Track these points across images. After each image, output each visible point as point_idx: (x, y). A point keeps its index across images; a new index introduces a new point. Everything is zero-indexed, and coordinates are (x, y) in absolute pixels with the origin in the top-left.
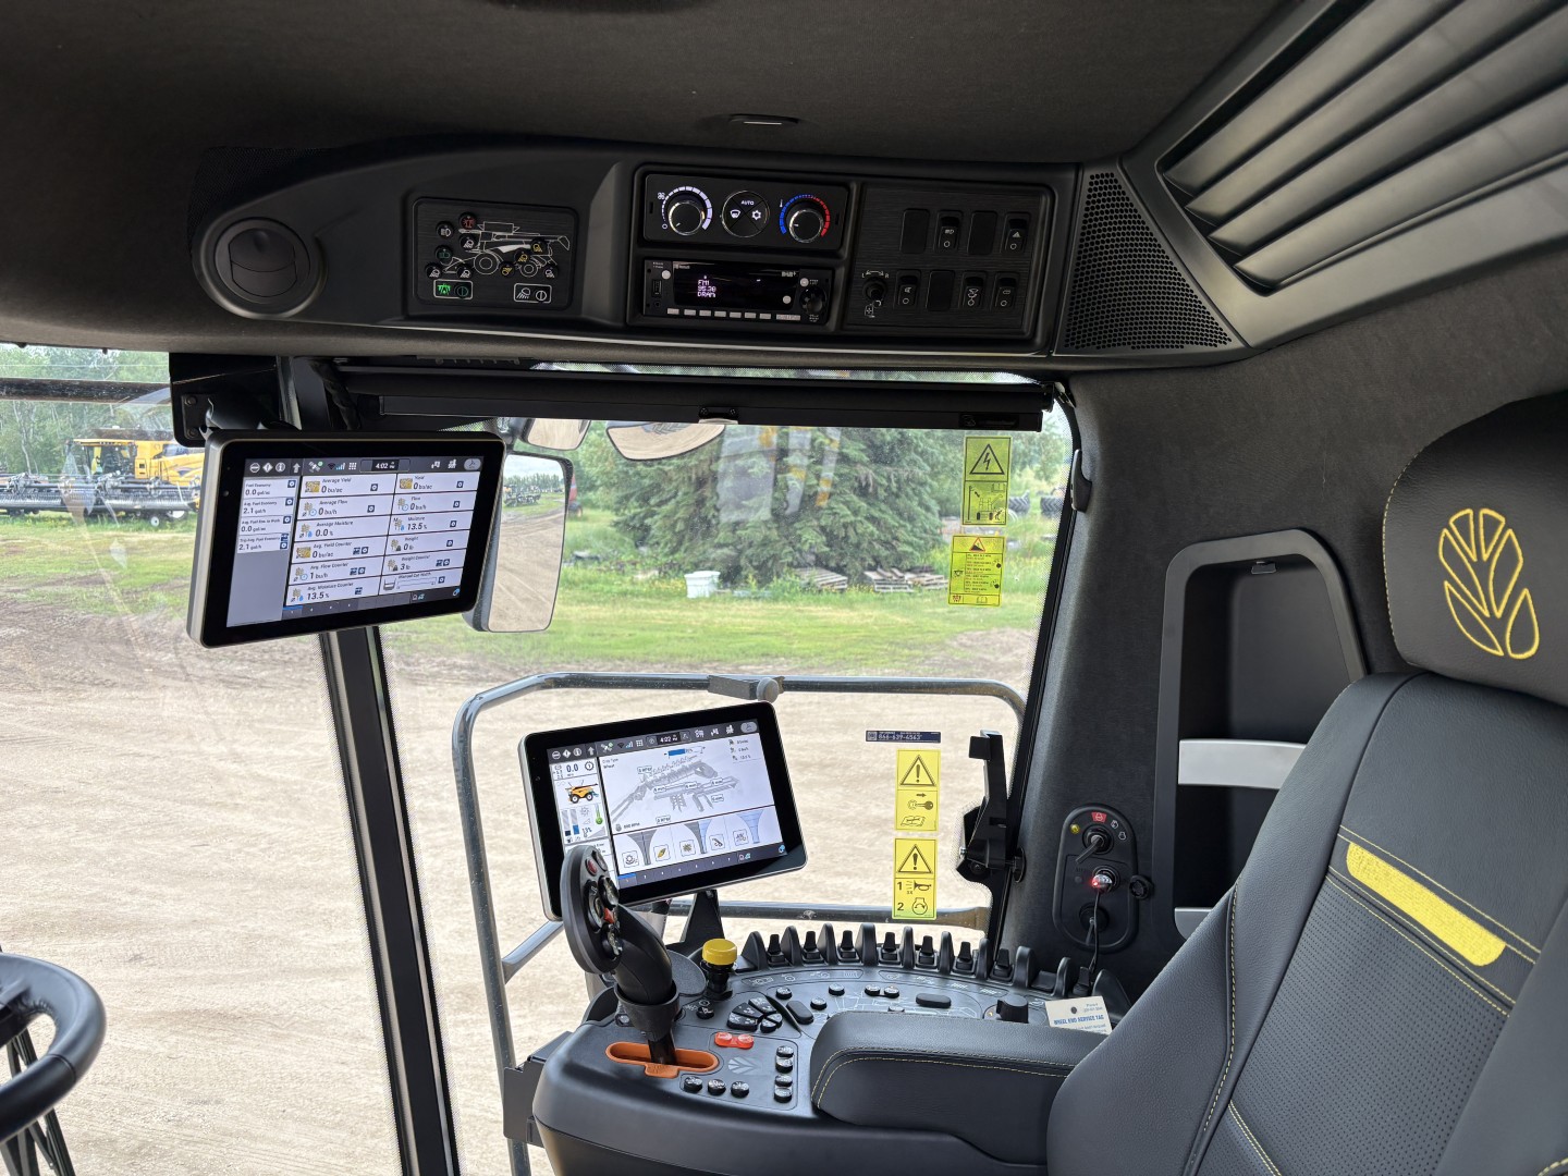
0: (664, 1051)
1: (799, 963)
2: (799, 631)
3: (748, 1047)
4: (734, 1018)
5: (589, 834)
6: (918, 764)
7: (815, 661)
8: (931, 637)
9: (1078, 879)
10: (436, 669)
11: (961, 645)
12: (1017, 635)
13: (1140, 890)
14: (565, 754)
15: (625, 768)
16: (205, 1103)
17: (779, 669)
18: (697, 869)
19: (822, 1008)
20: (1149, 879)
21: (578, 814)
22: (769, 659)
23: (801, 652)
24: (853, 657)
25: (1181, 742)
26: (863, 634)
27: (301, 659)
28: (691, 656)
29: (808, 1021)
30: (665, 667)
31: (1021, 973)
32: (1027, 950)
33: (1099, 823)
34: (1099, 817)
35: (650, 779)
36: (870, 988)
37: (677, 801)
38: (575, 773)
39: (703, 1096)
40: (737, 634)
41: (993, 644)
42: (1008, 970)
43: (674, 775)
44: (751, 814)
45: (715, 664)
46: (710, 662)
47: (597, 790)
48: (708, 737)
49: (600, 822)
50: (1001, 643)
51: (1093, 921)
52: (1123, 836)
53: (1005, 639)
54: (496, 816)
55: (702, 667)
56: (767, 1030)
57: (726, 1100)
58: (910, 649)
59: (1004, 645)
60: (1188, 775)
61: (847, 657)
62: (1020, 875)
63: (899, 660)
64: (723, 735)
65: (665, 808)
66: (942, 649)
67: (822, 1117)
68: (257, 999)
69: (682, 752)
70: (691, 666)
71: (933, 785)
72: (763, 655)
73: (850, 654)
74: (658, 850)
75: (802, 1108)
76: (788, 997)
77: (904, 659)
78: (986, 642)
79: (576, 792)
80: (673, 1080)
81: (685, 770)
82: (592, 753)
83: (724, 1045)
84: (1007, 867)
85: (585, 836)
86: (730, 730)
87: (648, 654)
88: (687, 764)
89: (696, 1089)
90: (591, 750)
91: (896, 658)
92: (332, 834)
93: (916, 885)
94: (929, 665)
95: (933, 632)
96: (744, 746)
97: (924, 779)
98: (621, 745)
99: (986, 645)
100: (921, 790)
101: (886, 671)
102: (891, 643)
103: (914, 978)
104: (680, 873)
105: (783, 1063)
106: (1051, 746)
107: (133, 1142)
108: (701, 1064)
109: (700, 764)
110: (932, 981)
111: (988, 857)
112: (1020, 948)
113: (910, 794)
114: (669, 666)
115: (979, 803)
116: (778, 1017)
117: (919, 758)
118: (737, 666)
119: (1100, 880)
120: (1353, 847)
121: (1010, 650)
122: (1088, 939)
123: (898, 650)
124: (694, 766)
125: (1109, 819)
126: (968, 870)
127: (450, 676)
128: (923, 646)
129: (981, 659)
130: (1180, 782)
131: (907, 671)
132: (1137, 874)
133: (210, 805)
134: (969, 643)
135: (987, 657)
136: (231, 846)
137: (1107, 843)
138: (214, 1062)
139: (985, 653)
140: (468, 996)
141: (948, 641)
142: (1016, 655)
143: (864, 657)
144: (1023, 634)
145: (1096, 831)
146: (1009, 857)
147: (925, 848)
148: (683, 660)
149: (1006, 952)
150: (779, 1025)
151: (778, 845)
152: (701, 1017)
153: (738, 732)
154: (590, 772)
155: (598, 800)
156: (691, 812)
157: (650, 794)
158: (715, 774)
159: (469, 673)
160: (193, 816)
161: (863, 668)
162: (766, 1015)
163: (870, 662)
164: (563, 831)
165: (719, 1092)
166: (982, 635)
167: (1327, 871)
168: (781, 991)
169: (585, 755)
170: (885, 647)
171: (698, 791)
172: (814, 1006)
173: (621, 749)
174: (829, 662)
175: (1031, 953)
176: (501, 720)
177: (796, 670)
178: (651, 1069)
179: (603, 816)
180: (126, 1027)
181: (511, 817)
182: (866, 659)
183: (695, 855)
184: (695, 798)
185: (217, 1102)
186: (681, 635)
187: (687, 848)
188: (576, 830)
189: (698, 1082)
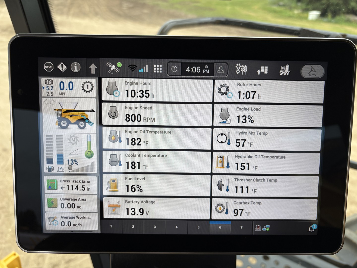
5: (75, 167)
14: (60, 67)
21: (65, 142)
38: (69, 93)
82: (93, 72)
85: (70, 168)
90: (93, 67)
98: (133, 68)
154: (88, 95)
164: (45, 156)
179: (94, 149)
188: (60, 160)
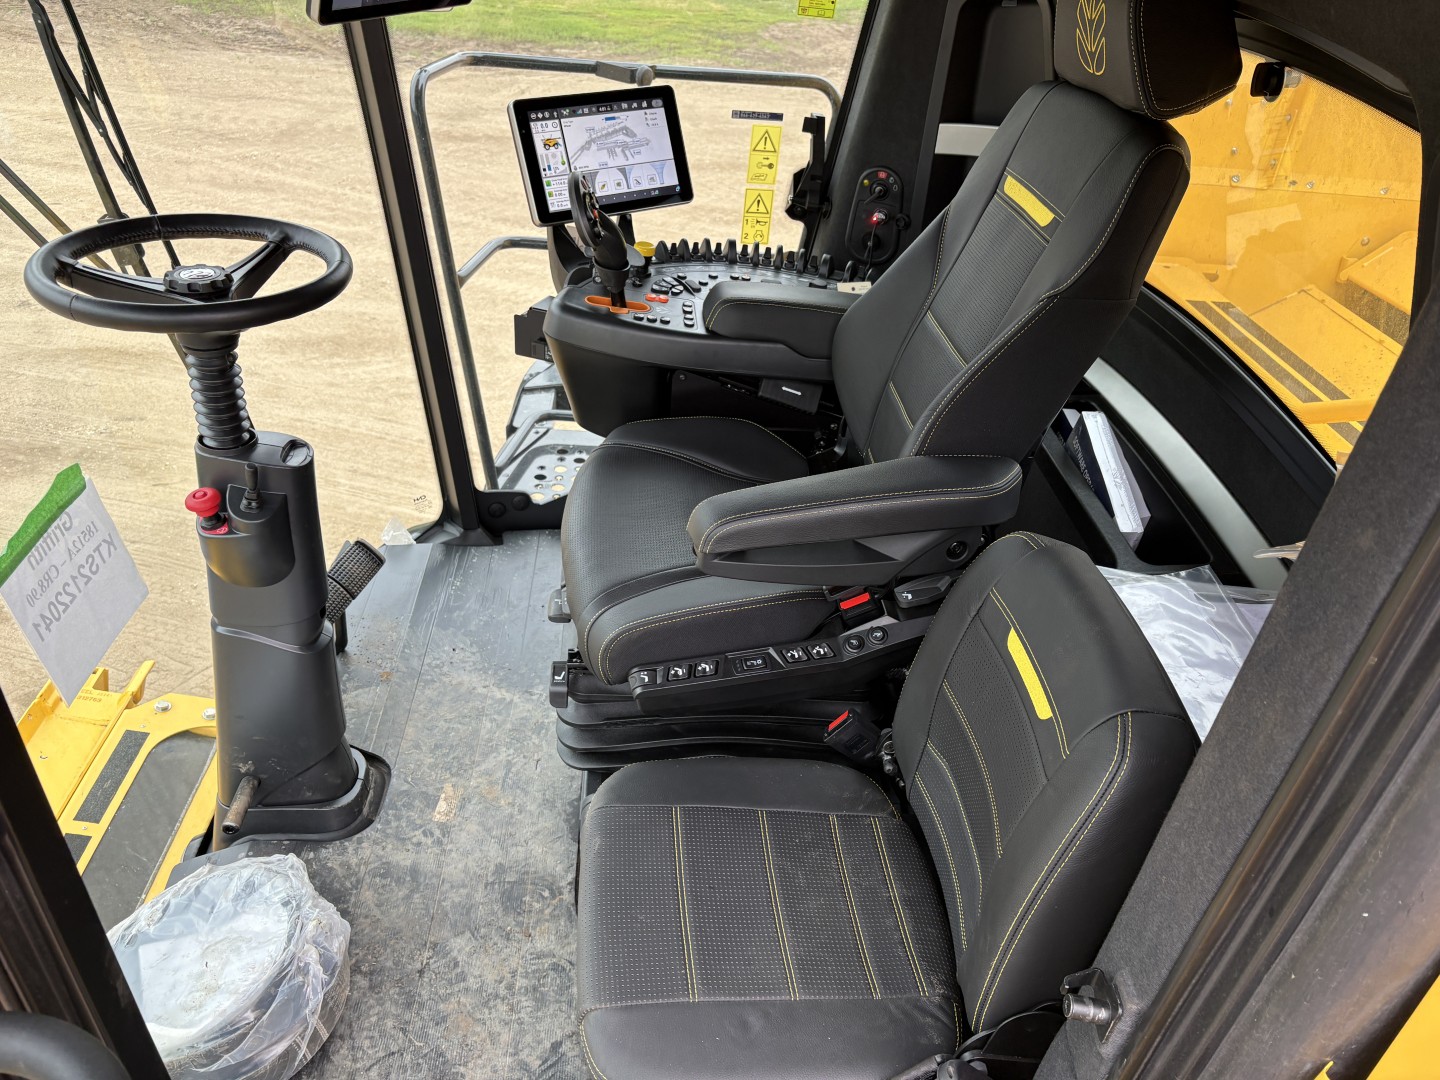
0: (619, 300)
1: (689, 261)
2: (613, 13)
3: (666, 302)
4: (655, 287)
5: (558, 171)
6: (766, 136)
7: (627, 48)
8: (744, 27)
9: (864, 216)
10: (240, 32)
11: (773, 36)
12: (827, 29)
13: (902, 224)
14: (539, 116)
15: (578, 127)
16: (130, 419)
17: (593, 54)
18: (625, 199)
19: (706, 284)
20: (908, 216)
21: (550, 157)
22: (582, 42)
23: (614, 37)
24: (667, 44)
25: (941, 125)
26: (676, 20)
27: (95, 13)
28: (504, 35)
29: (699, 290)
30: (478, 45)
31: (824, 270)
32: (829, 256)
33: (882, 179)
34: (882, 175)
35: (594, 136)
36: (733, 275)
37: (612, 152)
38: (546, 129)
39: (645, 323)
40: (547, 12)
41: (804, 37)
42: (816, 268)
43: (609, 135)
44: (658, 165)
45: (528, 45)
46: (525, 42)
47: (561, 141)
48: (630, 109)
49: (563, 164)
50: (811, 36)
51: (870, 244)
52: (896, 188)
53: (815, 33)
54: (332, 189)
55: (516, 48)
56: (677, 294)
57: (658, 325)
58: (723, 39)
59: (814, 39)
60: (941, 148)
61: (661, 44)
62: (827, 215)
63: (713, 51)
64: (640, 108)
65: (604, 156)
66: (755, 41)
67: (711, 334)
68: (152, 340)
69: (613, 118)
70: (504, 46)
71: (775, 151)
72: (576, 38)
73: (664, 41)
74: (601, 185)
75: (700, 329)
76: (685, 278)
77: (717, 49)
78: (797, 35)
79: (548, 142)
80: (626, 315)
81: (616, 132)
82: (556, 116)
83: (652, 300)
84: (819, 209)
86: (645, 104)
87: (459, 29)
88: (617, 127)
89: (641, 319)
90: (555, 114)
91: (709, 48)
92: (179, 199)
93: (758, 222)
94: (741, 57)
95: (745, 21)
96: (654, 116)
97: (769, 147)
98: (574, 112)
99: (797, 38)
100: (766, 155)
101: (699, 61)
102: (705, 32)
103: (759, 272)
104: (615, 200)
105: (687, 309)
106: (857, 126)
107: (73, 449)
108: (642, 308)
109: (626, 128)
110: (770, 274)
111: (808, 202)
112: (824, 255)
113: (759, 157)
114: (482, 45)
115: (805, 165)
116: (681, 288)
117: (767, 132)
118: (552, 48)
119: (877, 216)
120: (1009, 179)
121: (819, 45)
122: (866, 254)
123: (711, 40)
124: (622, 129)
125: (889, 176)
126: (793, 212)
127: (259, 42)
128: (736, 36)
129: (791, 53)
130: (936, 152)
131: (719, 62)
132: (901, 212)
133: (49, 165)
134: (780, 35)
135: (797, 51)
136: (84, 206)
137: (886, 192)
138: (127, 388)
139: (795, 46)
140: (337, 344)
141: (760, 32)
142: (824, 50)
143: (678, 45)
144: (832, 28)
145: (879, 185)
146: (822, 202)
147: (766, 197)
148: (496, 38)
149: (815, 258)
150: (681, 292)
151: (676, 186)
152: (634, 285)
153: (650, 106)
154: (556, 129)
155: (562, 148)
156: (620, 161)
157: (594, 147)
158: (635, 135)
159: (276, 40)
160: (35, 176)
161: (677, 58)
162: (673, 286)
163: (684, 51)
165: (654, 321)
166: (793, 27)
167: (995, 192)
168: (680, 274)
169: (552, 117)
170: (699, 35)
171: (625, 146)
172: (701, 283)
173: (573, 114)
174: (642, 50)
175: (831, 258)
176: (318, 93)
177: (609, 56)
178: (613, 309)
179: (565, 159)
180: (34, 361)
181: (347, 191)
182: (679, 48)
183: (624, 189)
184: (623, 151)
185: (142, 419)
186: (491, 10)
187: (619, 184)
188: (549, 168)
189: (642, 316)
